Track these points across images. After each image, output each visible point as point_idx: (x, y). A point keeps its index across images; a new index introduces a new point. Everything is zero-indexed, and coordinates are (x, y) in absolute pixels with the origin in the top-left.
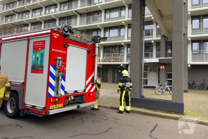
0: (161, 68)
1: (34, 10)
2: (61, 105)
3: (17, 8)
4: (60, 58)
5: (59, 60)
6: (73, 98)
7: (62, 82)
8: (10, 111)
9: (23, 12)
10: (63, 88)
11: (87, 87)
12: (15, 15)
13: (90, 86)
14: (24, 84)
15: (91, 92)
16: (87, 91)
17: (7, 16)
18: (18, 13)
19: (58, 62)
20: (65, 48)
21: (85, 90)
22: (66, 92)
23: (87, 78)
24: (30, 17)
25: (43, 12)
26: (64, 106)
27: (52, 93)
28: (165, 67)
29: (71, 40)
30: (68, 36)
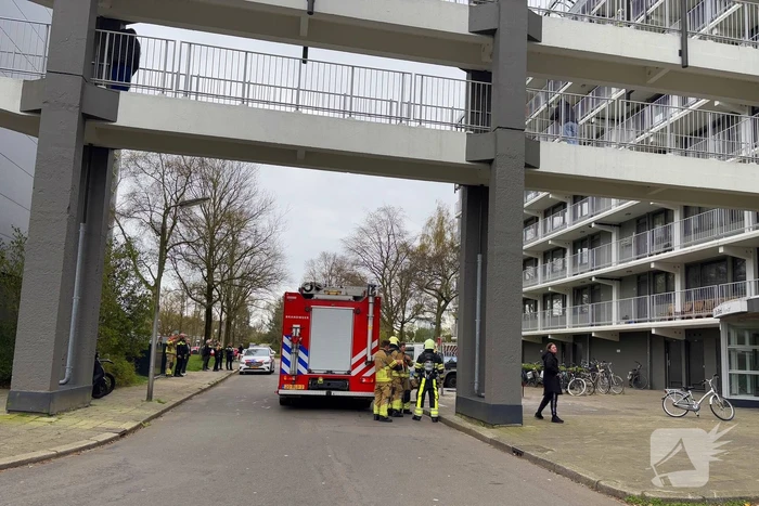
2: (301, 386)
4: (298, 326)
6: (322, 380)
7: (303, 356)
10: (305, 365)
11: (354, 366)
13: (363, 366)
15: (365, 377)
16: (354, 373)
19: (294, 331)
20: (308, 312)
21: (349, 372)
22: (310, 371)
26: (307, 388)
27: (287, 370)
29: (317, 300)
30: (312, 295)
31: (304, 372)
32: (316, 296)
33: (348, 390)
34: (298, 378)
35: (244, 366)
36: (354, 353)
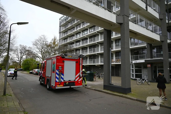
0: (148, 66)
1: (77, 34)
2: (62, 86)
3: (69, 34)
4: (61, 67)
5: (60, 67)
6: (68, 83)
7: (62, 76)
8: (48, 87)
9: (71, 36)
11: (76, 78)
12: (68, 38)
13: (78, 78)
14: (51, 77)
15: (79, 81)
17: (64, 39)
18: (70, 37)
19: (59, 68)
20: (63, 62)
21: (75, 80)
22: (64, 81)
23: (76, 74)
24: (75, 38)
25: (81, 35)
26: (64, 86)
27: (57, 81)
28: (151, 66)
29: (66, 59)
30: (64, 57)
31: (63, 81)
32: (66, 58)
33: (75, 85)
34: (61, 83)
35: (9, 74)
36: (76, 75)
